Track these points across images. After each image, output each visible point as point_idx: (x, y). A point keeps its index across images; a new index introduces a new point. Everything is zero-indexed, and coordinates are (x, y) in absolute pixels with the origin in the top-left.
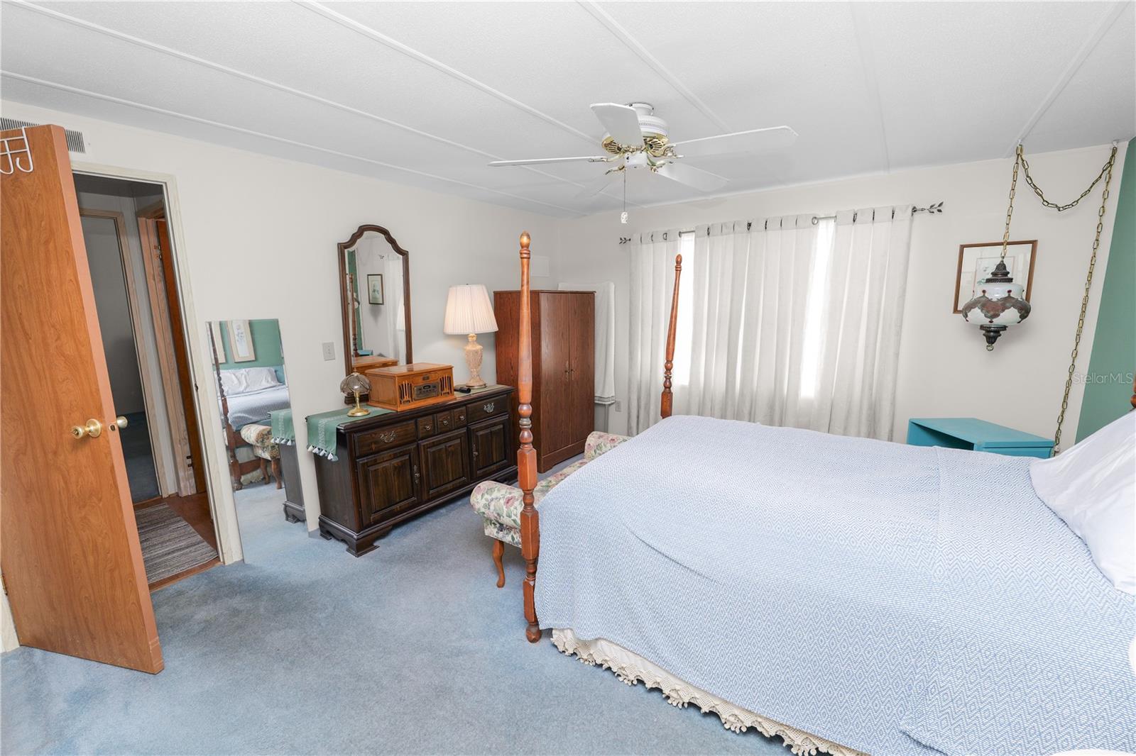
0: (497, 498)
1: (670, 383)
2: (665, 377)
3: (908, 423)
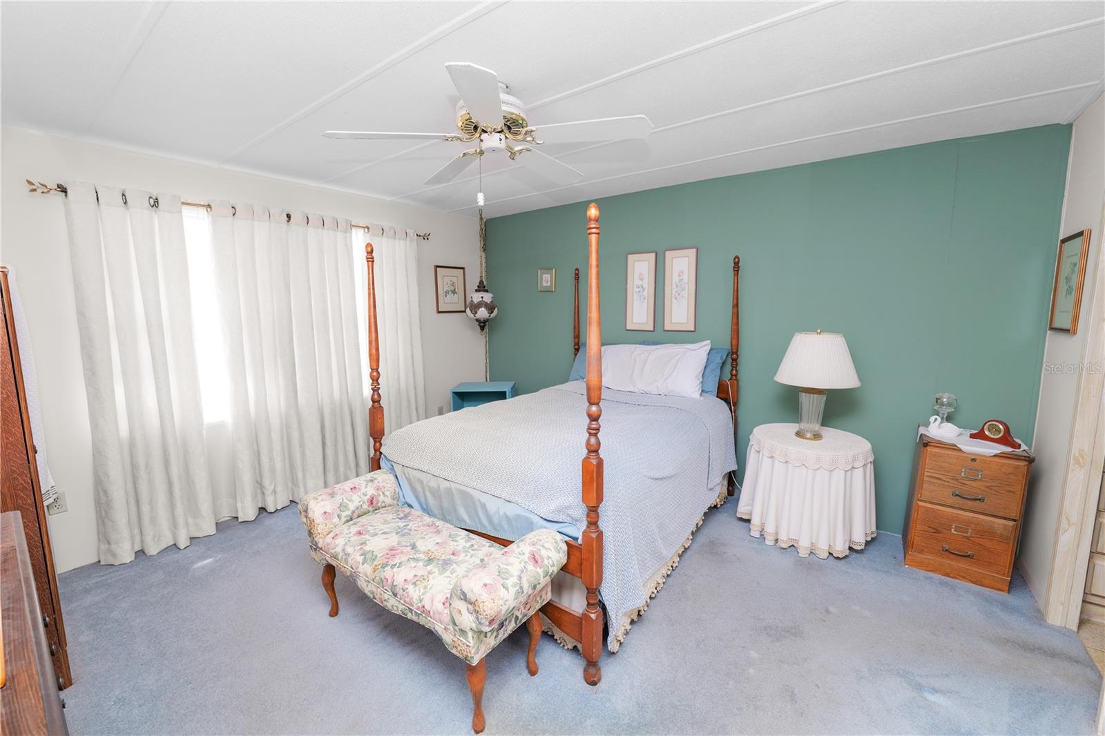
0: (522, 572)
1: (379, 395)
2: (372, 389)
3: (450, 396)
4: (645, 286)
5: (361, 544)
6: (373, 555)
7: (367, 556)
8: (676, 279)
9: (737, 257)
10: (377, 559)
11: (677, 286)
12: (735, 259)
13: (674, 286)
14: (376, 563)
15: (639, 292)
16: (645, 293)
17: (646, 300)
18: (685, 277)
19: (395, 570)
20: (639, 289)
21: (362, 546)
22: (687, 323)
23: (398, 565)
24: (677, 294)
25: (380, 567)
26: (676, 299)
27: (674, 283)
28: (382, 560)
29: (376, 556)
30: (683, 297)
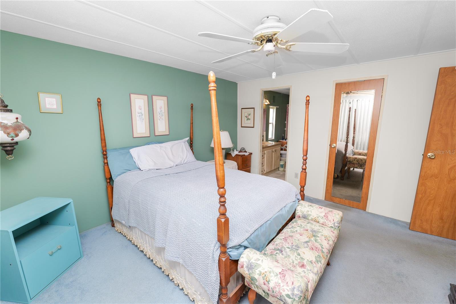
4: (143, 113)
5: (312, 263)
6: (318, 257)
7: (318, 260)
8: (159, 110)
9: (192, 104)
10: (320, 255)
11: (159, 114)
12: (191, 105)
13: (158, 114)
14: (321, 256)
15: (140, 116)
16: (143, 117)
17: (144, 121)
18: (163, 109)
19: (324, 247)
20: (140, 114)
21: (313, 262)
22: (165, 131)
23: (321, 246)
24: (160, 118)
25: (323, 254)
26: (159, 120)
27: (158, 112)
28: (320, 252)
29: (318, 255)
30: (163, 119)
